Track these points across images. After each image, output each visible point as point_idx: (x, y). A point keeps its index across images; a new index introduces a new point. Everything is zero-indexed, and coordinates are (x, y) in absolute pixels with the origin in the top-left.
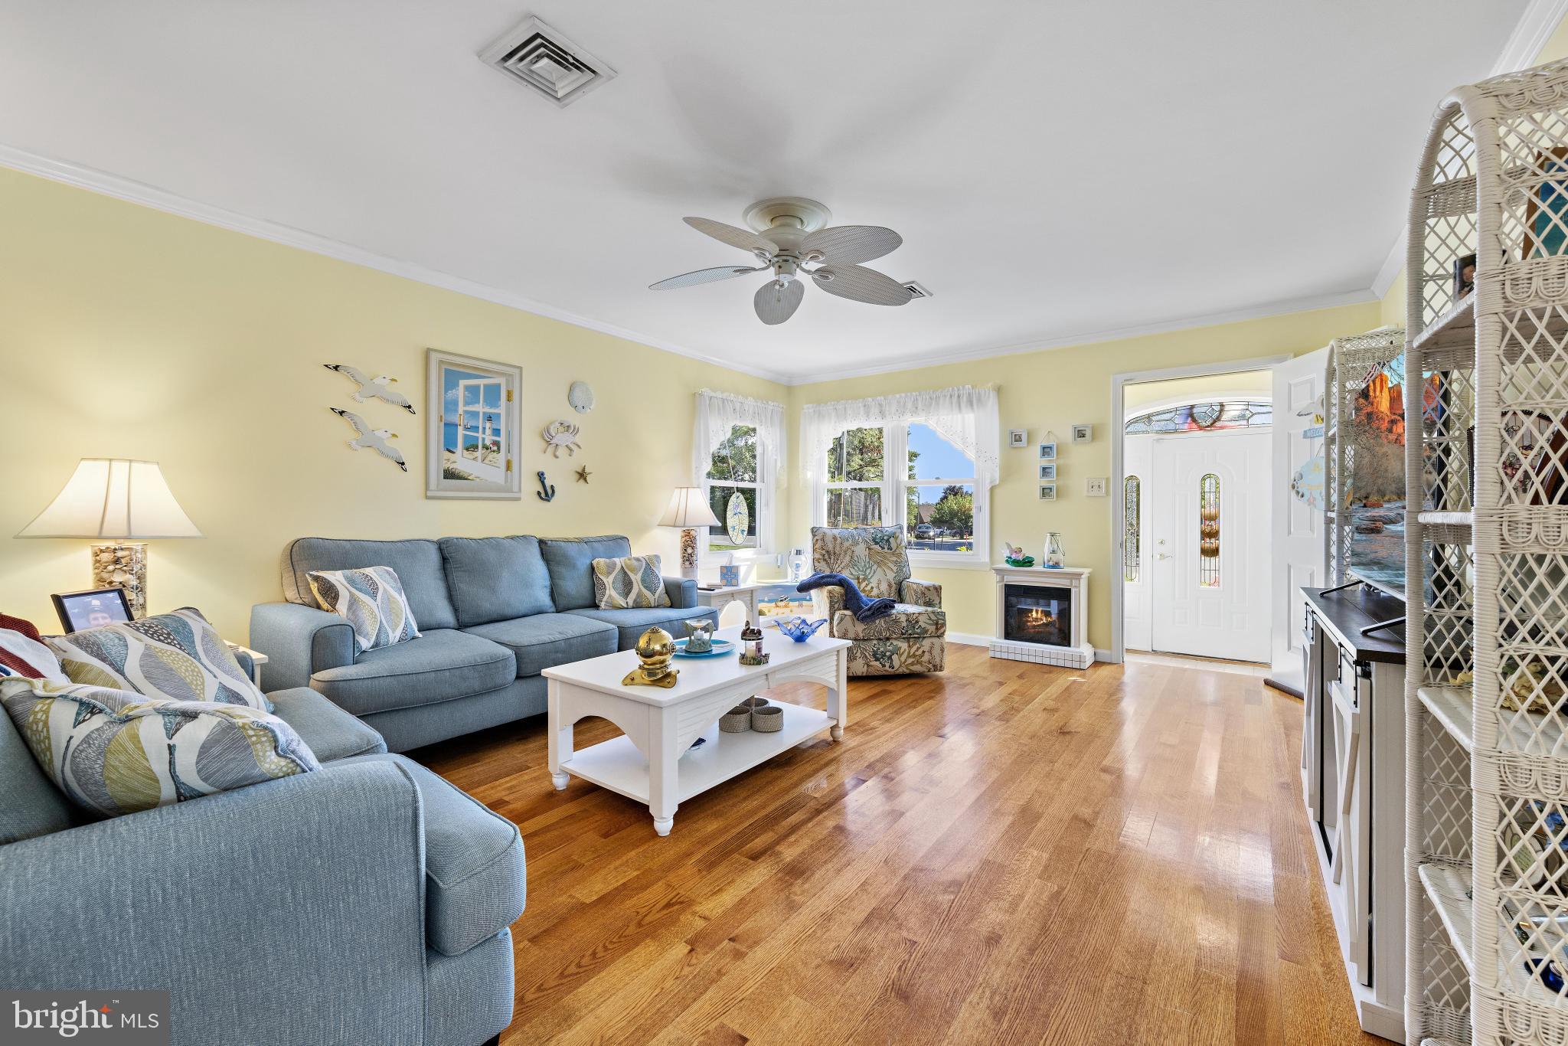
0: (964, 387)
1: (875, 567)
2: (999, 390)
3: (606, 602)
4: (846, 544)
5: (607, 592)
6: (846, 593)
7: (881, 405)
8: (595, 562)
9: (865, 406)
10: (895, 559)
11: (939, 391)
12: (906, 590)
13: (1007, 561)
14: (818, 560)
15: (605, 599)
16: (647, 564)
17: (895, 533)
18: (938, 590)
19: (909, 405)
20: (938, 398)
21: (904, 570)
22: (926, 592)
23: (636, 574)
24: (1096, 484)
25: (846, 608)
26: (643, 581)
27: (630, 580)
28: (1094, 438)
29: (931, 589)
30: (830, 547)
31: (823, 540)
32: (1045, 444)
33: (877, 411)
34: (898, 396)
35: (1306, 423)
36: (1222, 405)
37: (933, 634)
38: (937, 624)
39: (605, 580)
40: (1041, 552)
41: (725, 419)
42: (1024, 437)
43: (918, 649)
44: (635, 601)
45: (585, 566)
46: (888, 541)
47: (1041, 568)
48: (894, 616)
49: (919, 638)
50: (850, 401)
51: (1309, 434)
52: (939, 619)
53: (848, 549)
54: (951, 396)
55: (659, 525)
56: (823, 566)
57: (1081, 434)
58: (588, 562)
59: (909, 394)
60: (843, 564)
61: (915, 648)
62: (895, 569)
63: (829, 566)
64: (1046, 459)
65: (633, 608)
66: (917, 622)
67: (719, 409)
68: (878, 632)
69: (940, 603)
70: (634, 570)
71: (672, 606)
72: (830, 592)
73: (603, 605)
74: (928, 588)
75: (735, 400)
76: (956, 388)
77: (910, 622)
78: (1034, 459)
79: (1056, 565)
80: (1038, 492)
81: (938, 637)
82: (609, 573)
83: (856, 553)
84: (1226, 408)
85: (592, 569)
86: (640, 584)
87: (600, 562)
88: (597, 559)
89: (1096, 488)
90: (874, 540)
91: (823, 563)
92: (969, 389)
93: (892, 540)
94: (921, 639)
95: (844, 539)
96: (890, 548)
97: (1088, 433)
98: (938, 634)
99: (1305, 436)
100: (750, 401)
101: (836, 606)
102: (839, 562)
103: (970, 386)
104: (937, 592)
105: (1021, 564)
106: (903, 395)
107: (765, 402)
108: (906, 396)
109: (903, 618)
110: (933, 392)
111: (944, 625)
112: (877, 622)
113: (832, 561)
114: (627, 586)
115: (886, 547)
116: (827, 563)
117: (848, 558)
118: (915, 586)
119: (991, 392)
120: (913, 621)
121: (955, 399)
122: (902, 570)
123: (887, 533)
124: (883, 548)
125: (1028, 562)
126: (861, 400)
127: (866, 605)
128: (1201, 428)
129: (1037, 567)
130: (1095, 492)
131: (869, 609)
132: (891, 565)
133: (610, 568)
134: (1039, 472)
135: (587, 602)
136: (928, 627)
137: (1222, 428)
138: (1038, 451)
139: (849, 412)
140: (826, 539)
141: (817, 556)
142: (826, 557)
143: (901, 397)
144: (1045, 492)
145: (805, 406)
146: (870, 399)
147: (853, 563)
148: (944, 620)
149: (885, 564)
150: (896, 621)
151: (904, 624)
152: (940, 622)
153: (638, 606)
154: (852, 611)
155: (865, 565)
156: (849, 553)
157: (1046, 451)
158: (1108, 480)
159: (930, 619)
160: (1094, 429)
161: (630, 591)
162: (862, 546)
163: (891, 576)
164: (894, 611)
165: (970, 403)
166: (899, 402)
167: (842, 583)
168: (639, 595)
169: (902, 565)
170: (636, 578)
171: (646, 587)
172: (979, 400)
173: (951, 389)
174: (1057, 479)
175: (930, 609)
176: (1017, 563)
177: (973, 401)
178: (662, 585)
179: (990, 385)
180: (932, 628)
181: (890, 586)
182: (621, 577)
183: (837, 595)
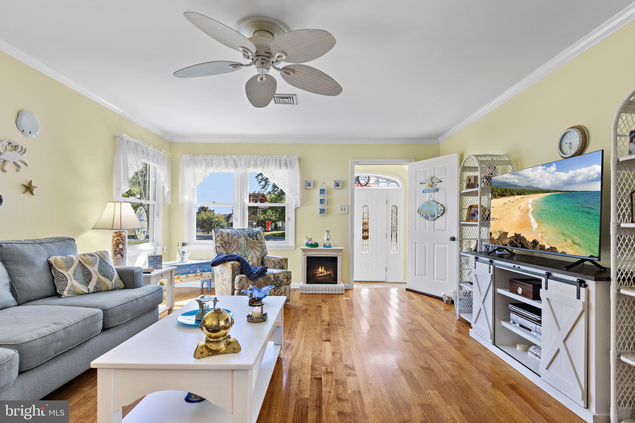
0: (283, 156)
1: (250, 250)
2: (300, 160)
3: (69, 291)
4: (235, 238)
5: (69, 282)
6: (242, 266)
7: (235, 160)
8: (52, 259)
9: (225, 160)
10: (260, 245)
11: (269, 156)
12: (267, 261)
13: (306, 245)
14: (219, 247)
15: (67, 288)
16: (101, 258)
17: (259, 231)
18: (286, 260)
19: (252, 162)
20: (268, 160)
21: (265, 250)
22: (281, 262)
23: (93, 267)
24: (343, 208)
25: (241, 273)
26: (100, 271)
27: (89, 271)
28: (343, 187)
29: (283, 260)
30: (226, 239)
31: (221, 235)
32: (322, 188)
33: (233, 163)
34: (245, 156)
35: (424, 187)
36: (369, 177)
37: (286, 283)
38: (288, 278)
39: (65, 273)
40: (322, 240)
41: (138, 157)
42: (312, 184)
43: (279, 292)
44: (95, 287)
45: (43, 263)
46: (256, 235)
47: (322, 248)
48: (267, 276)
49: (279, 286)
50: (215, 156)
51: (425, 191)
52: (288, 275)
53: (236, 240)
54: (276, 160)
55: (92, 229)
56: (221, 250)
57: (337, 185)
58: (45, 259)
59: (252, 156)
60: (233, 249)
61: (277, 291)
62: (260, 250)
63: (225, 250)
64: (322, 195)
65: (94, 293)
66: (279, 278)
67: (133, 150)
68: (259, 285)
69: (287, 267)
70: (92, 264)
71: (125, 288)
72: (232, 265)
73: (65, 293)
74: (281, 260)
75: (143, 145)
76: (278, 156)
77: (275, 278)
78: (316, 195)
79: (330, 246)
80: (318, 211)
81: (288, 284)
82: (68, 268)
83: (240, 243)
84: (371, 179)
85: (50, 265)
86: (98, 273)
87: (57, 259)
88: (54, 257)
89: (343, 210)
90: (249, 235)
91: (222, 249)
92: (285, 157)
93: (258, 235)
94: (280, 287)
95: (234, 235)
96: (257, 240)
97: (340, 185)
98: (288, 283)
99: (423, 192)
100: (151, 148)
101: (236, 272)
102: (231, 247)
103: (286, 156)
104: (286, 261)
105: (314, 246)
106: (249, 156)
107: (159, 150)
108: (250, 157)
109: (272, 276)
110: (266, 156)
111: (290, 278)
112: (259, 279)
113: (227, 247)
114: (87, 277)
115: (255, 239)
116: (224, 248)
117: (235, 245)
118: (273, 259)
119: (297, 161)
120: (276, 277)
121: (278, 162)
122: (264, 251)
123: (256, 231)
124: (254, 239)
125: (316, 245)
126: (222, 156)
127: (254, 271)
128: (361, 186)
129: (321, 247)
130: (343, 212)
131: (257, 273)
132: (258, 249)
133: (69, 264)
134: (319, 201)
135: (48, 293)
136: (284, 280)
137: (369, 186)
138: (318, 191)
139: (215, 162)
140: (224, 235)
141: (218, 244)
142: (224, 245)
143: (247, 157)
144: (322, 211)
145: (184, 156)
146: (228, 156)
147: (238, 248)
148: (291, 275)
149: (255, 248)
150: (269, 278)
151: (273, 280)
152: (289, 277)
153: (97, 291)
154: (246, 275)
155: (245, 249)
156: (236, 242)
157: (322, 191)
158: (348, 206)
159: (285, 276)
160: (343, 183)
161: (90, 280)
162: (243, 238)
163: (258, 254)
164: (267, 273)
165: (286, 165)
166: (246, 160)
167: (238, 259)
168: (99, 282)
169: (263, 248)
170: (94, 270)
171: (104, 276)
172: (291, 163)
173: (276, 156)
174: (327, 205)
175: (284, 271)
176: (312, 245)
177: (287, 164)
178: (116, 273)
179: (296, 156)
180: (285, 280)
181: (258, 259)
182: (80, 269)
183: (236, 266)
